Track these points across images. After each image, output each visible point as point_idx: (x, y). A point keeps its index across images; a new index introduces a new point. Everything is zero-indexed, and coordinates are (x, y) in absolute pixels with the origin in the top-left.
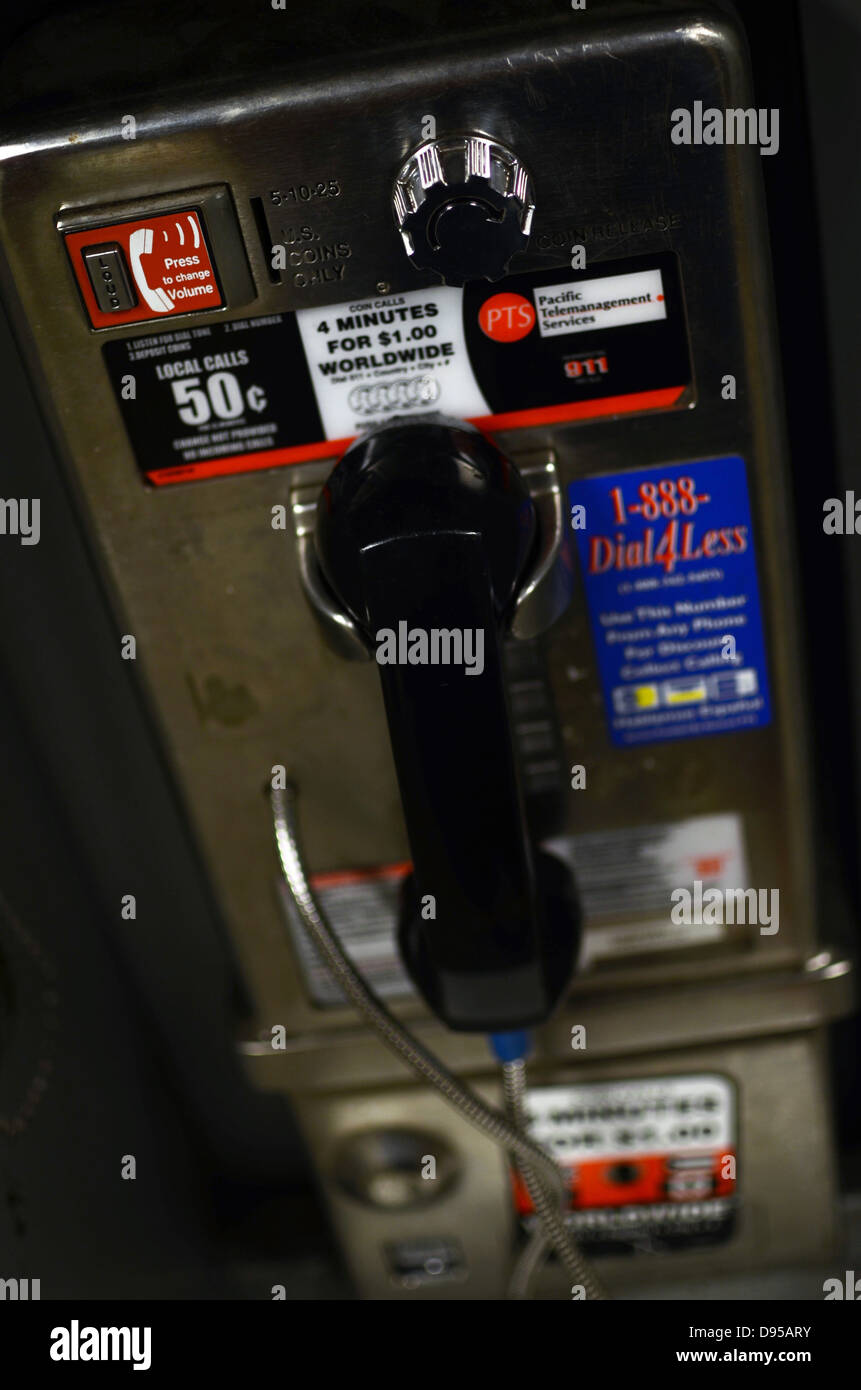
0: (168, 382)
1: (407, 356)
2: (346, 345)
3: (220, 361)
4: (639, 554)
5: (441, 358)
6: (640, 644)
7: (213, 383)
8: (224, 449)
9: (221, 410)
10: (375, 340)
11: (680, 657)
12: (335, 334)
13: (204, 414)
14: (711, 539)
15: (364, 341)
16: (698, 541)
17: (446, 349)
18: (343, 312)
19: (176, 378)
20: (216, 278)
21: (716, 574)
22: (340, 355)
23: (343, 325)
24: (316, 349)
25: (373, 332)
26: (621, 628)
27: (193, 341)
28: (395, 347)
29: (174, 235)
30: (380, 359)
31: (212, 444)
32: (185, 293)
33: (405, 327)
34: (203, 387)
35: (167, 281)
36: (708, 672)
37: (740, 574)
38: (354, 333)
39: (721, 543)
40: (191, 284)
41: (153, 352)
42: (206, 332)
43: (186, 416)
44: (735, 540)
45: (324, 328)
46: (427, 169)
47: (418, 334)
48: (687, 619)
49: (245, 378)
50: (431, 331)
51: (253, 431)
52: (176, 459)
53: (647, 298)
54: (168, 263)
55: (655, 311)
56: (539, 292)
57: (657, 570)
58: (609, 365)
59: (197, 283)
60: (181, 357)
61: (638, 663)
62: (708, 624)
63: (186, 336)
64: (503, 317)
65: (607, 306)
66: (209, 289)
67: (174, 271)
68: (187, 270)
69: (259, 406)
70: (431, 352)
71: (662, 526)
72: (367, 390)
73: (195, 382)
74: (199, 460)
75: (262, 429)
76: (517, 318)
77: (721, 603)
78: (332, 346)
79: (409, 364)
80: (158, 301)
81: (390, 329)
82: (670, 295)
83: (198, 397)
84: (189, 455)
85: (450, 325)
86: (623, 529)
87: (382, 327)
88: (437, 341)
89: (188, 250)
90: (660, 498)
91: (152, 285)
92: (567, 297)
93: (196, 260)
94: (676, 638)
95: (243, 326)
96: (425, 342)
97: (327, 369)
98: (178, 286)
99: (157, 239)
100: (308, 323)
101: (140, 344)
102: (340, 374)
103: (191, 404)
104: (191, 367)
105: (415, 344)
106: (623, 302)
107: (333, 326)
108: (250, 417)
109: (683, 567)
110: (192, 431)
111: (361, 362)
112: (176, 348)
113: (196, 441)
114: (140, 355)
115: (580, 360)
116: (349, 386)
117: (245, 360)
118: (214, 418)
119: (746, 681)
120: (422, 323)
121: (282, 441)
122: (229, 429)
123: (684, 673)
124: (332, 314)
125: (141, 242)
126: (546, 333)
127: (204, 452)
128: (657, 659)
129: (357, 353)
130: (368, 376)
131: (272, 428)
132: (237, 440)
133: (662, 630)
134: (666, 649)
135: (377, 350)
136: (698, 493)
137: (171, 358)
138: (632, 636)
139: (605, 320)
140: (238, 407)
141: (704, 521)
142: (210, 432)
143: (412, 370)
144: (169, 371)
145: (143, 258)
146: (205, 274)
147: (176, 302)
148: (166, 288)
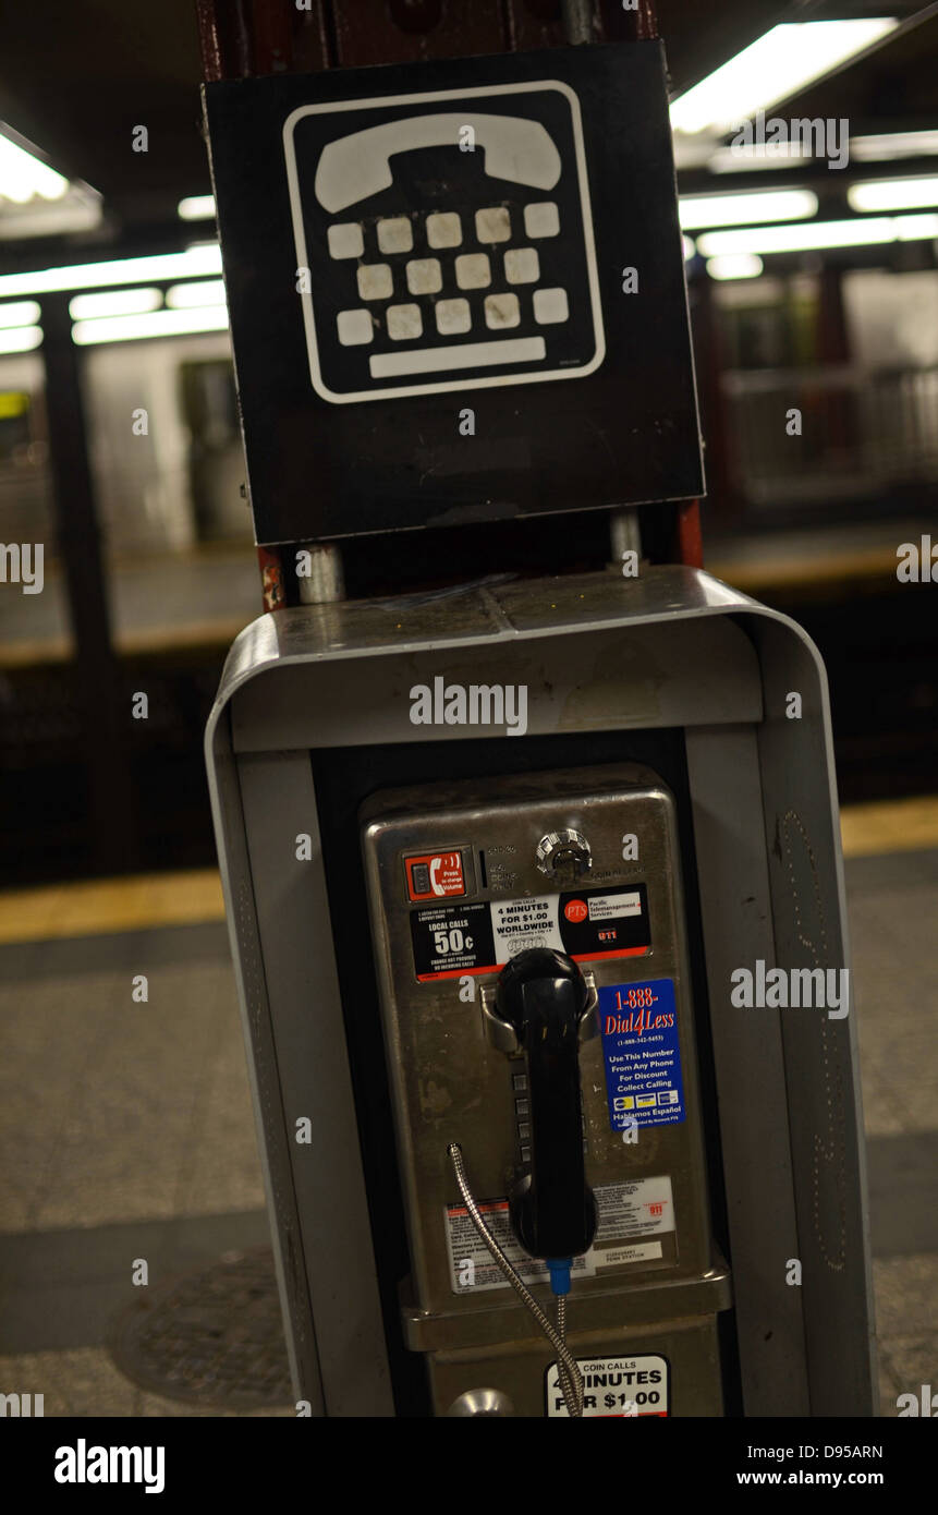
0: (433, 932)
1: (534, 926)
2: (510, 920)
3: (456, 924)
4: (625, 1026)
5: (548, 928)
6: (626, 1073)
7: (452, 934)
8: (452, 966)
9: (454, 948)
10: (521, 919)
11: (644, 1081)
12: (506, 915)
13: (446, 949)
14: (658, 1019)
15: (517, 919)
16: (653, 1021)
17: (550, 924)
18: (509, 905)
19: (437, 931)
20: (464, 882)
21: (661, 1038)
22: (506, 924)
23: (509, 911)
24: (496, 922)
25: (521, 914)
26: (618, 1064)
27: (446, 914)
28: (529, 922)
29: (449, 862)
30: (522, 927)
31: (448, 963)
32: (450, 887)
33: (534, 913)
34: (447, 936)
35: (444, 881)
36: (656, 1090)
37: (671, 1038)
38: (513, 915)
39: (662, 1022)
40: (453, 884)
41: (429, 918)
42: (452, 910)
43: (438, 949)
44: (668, 1020)
45: (501, 911)
46: (549, 843)
47: (539, 916)
48: (648, 1060)
49: (466, 932)
50: (544, 916)
51: (466, 958)
52: (431, 969)
53: (633, 905)
54: (445, 873)
55: (637, 911)
56: (590, 900)
57: (634, 1035)
58: (617, 935)
59: (456, 883)
60: (440, 921)
61: (625, 1084)
62: (657, 1064)
63: (444, 911)
64: (575, 911)
65: (617, 908)
66: (460, 886)
67: (447, 877)
68: (452, 877)
69: (470, 946)
70: (544, 925)
71: (637, 1011)
72: (516, 941)
73: (445, 933)
74: (441, 970)
75: (470, 958)
76: (580, 912)
77: (663, 1053)
78: (503, 920)
79: (535, 930)
80: (439, 890)
81: (528, 914)
82: (644, 904)
83: (445, 940)
84: (436, 968)
85: (553, 914)
86: (620, 1012)
87: (525, 913)
88: (547, 921)
89: (454, 869)
90: (637, 998)
91: (437, 883)
92: (602, 903)
93: (456, 873)
94: (641, 1071)
95: (468, 908)
96: (542, 920)
97: (500, 931)
98: (447, 884)
99: (443, 863)
100: (495, 908)
101: (424, 914)
102: (505, 933)
103: (441, 944)
104: (444, 926)
105: (538, 921)
106: (624, 906)
107: (505, 911)
108: (466, 951)
109: (647, 1034)
110: (440, 956)
111: (515, 928)
112: (439, 917)
113: (441, 961)
114: (423, 919)
115: (605, 932)
116: (509, 939)
117: (467, 924)
118: (450, 951)
119: (674, 1096)
120: (541, 912)
121: (477, 964)
122: (456, 956)
123: (646, 1091)
124: (506, 905)
125: (436, 864)
126: (592, 919)
127: (443, 967)
128: (634, 1082)
129: (514, 924)
130: (517, 935)
131: (474, 957)
132: (458, 962)
133: (636, 1066)
134: (638, 1076)
135: (522, 923)
136: (653, 996)
137: (436, 921)
138: (622, 1069)
139: (616, 914)
140: (461, 947)
141: (656, 1010)
142: (447, 958)
143: (535, 933)
144: (434, 927)
145: (436, 871)
146: (459, 880)
147: (446, 891)
148: (443, 885)
